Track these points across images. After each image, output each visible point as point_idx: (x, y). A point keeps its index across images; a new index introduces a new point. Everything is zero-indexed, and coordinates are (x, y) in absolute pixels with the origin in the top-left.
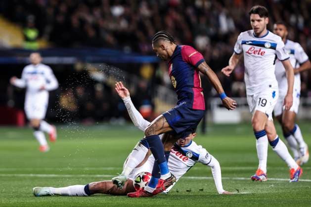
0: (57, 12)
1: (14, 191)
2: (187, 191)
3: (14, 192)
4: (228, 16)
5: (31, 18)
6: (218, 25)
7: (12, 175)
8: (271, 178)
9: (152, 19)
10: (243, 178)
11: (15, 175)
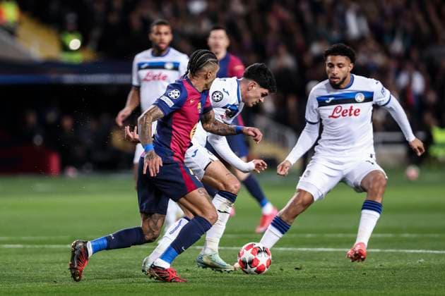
0: (109, 9)
1: (43, 269)
2: (297, 269)
3: (43, 271)
4: (359, 14)
5: (71, 18)
6: (344, 27)
7: (41, 246)
8: (419, 249)
9: (247, 18)
10: (378, 250)
11: (46, 246)
